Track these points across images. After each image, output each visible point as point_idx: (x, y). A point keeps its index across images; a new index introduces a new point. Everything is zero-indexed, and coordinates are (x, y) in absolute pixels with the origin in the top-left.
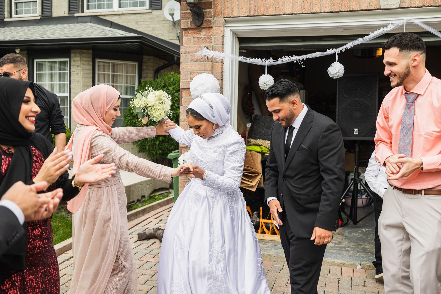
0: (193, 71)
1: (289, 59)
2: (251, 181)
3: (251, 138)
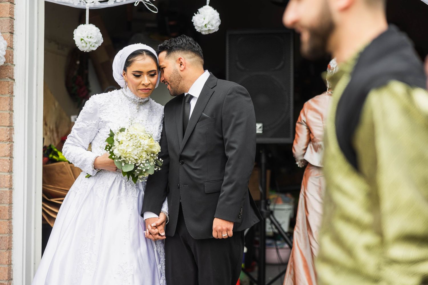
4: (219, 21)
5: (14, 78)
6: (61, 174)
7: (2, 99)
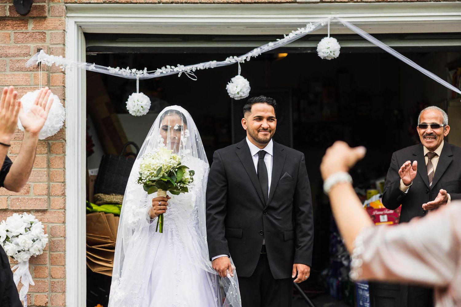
0: (17, 86)
1: (172, 70)
2: (111, 262)
3: (101, 193)
4: (249, 88)
5: (66, 139)
6: (97, 224)
7: (57, 158)
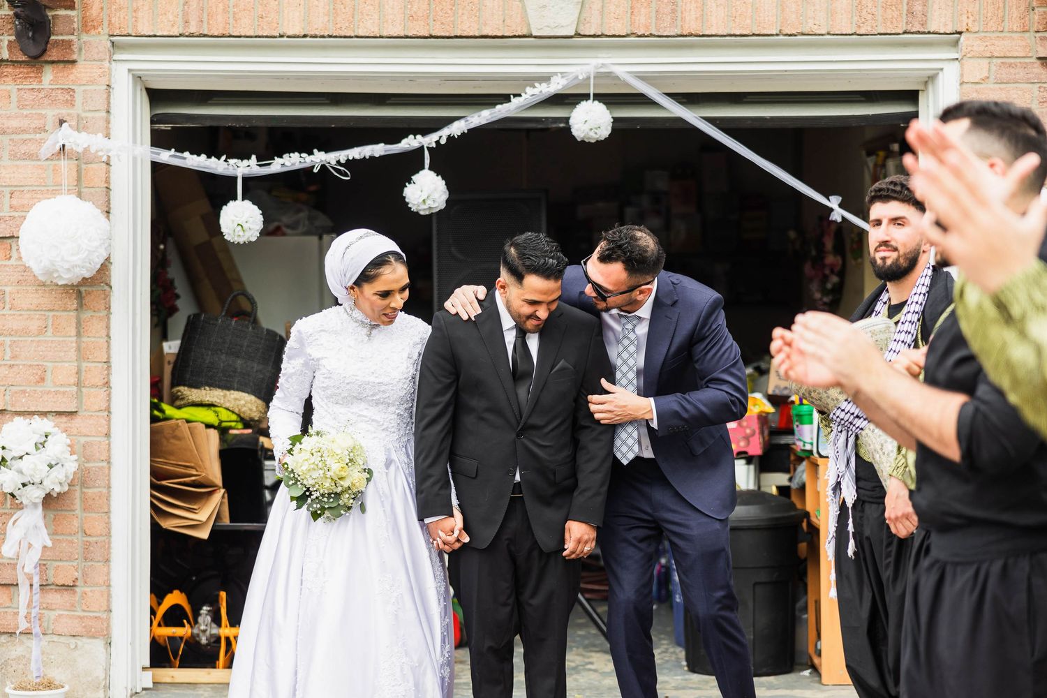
0: (22, 186)
1: (302, 160)
2: (195, 509)
3: (184, 385)
4: (445, 192)
5: (112, 284)
6: (172, 441)
7: (94, 318)
